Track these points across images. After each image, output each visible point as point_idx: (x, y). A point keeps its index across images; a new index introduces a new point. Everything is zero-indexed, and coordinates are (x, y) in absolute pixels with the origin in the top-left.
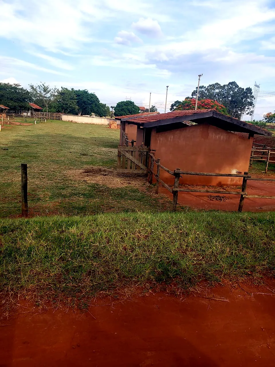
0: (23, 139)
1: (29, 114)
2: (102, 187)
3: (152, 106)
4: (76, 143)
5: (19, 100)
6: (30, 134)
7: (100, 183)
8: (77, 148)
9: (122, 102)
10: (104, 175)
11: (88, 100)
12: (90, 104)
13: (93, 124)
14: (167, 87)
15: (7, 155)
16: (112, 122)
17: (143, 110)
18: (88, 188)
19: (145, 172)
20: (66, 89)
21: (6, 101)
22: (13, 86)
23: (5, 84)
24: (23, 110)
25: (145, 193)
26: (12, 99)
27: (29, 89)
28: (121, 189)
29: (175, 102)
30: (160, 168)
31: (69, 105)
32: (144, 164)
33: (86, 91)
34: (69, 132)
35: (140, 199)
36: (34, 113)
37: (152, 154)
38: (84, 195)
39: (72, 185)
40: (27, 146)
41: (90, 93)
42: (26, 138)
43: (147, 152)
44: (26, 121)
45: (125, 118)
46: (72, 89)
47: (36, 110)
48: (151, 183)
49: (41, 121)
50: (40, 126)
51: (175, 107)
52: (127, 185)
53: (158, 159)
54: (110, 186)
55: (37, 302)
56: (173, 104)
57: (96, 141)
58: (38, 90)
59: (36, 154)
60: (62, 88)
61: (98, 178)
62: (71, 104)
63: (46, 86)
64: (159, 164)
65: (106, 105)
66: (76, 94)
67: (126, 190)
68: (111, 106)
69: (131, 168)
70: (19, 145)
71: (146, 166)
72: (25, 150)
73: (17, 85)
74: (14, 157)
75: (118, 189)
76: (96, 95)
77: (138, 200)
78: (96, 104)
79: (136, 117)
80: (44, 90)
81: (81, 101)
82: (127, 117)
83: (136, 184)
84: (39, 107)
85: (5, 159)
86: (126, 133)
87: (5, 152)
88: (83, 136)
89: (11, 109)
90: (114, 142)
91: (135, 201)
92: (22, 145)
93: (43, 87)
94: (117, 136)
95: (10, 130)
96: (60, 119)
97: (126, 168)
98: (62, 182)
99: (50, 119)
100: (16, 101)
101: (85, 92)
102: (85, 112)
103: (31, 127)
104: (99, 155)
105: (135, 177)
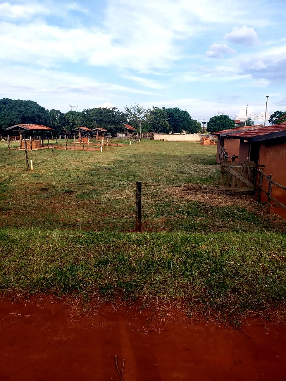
0: (122, 159)
1: (124, 135)
2: (205, 205)
3: (248, 118)
4: (171, 162)
5: (115, 123)
6: (127, 154)
7: (202, 200)
8: (173, 166)
9: (215, 117)
10: (205, 193)
11: (180, 117)
12: (181, 121)
13: (185, 142)
14: (267, 97)
15: (111, 174)
16: (204, 138)
17: (238, 124)
18: (190, 206)
19: (252, 190)
20: (158, 108)
21: (104, 124)
22: (110, 110)
23: (104, 108)
24: (118, 132)
25: (254, 212)
26: (109, 122)
27: (124, 111)
28: (227, 208)
29: (274, 113)
30: (272, 185)
31: (161, 124)
32: (251, 181)
33: (177, 108)
34: (162, 150)
35: (250, 219)
36: (128, 134)
37: (261, 170)
38: (188, 212)
39: (174, 203)
40: (127, 166)
41: (181, 110)
42: (125, 158)
43: (254, 168)
44: (122, 142)
45: (224, 133)
46: (164, 108)
47: (131, 131)
48: (259, 201)
49: (136, 142)
50: (135, 146)
51: (275, 118)
52: (232, 204)
53: (270, 175)
54: (214, 205)
55: (188, 313)
56: (272, 115)
57: (190, 158)
58: (133, 111)
59: (137, 173)
60: (153, 107)
61: (199, 196)
62: (163, 123)
63: (140, 107)
64: (271, 180)
65: (197, 121)
66: (168, 113)
67: (232, 209)
68: (202, 122)
69: (236, 186)
70: (119, 165)
71: (253, 183)
72: (126, 169)
73: (114, 108)
74: (117, 176)
75: (222, 208)
76: (187, 112)
77: (247, 220)
78: (187, 121)
79: (237, 132)
80: (138, 111)
81: (173, 119)
82: (226, 132)
83: (242, 203)
84: (132, 127)
85: (110, 178)
86: (225, 148)
87: (109, 171)
88: (176, 154)
89: (108, 132)
90: (209, 158)
91: (245, 221)
92: (123, 164)
93: (137, 108)
94: (211, 152)
95: (109, 151)
96: (152, 138)
97: (230, 185)
98: (164, 200)
99: (143, 139)
100: (113, 124)
101: (177, 110)
102: (176, 130)
103: (127, 147)
104: (196, 173)
105: (240, 195)
